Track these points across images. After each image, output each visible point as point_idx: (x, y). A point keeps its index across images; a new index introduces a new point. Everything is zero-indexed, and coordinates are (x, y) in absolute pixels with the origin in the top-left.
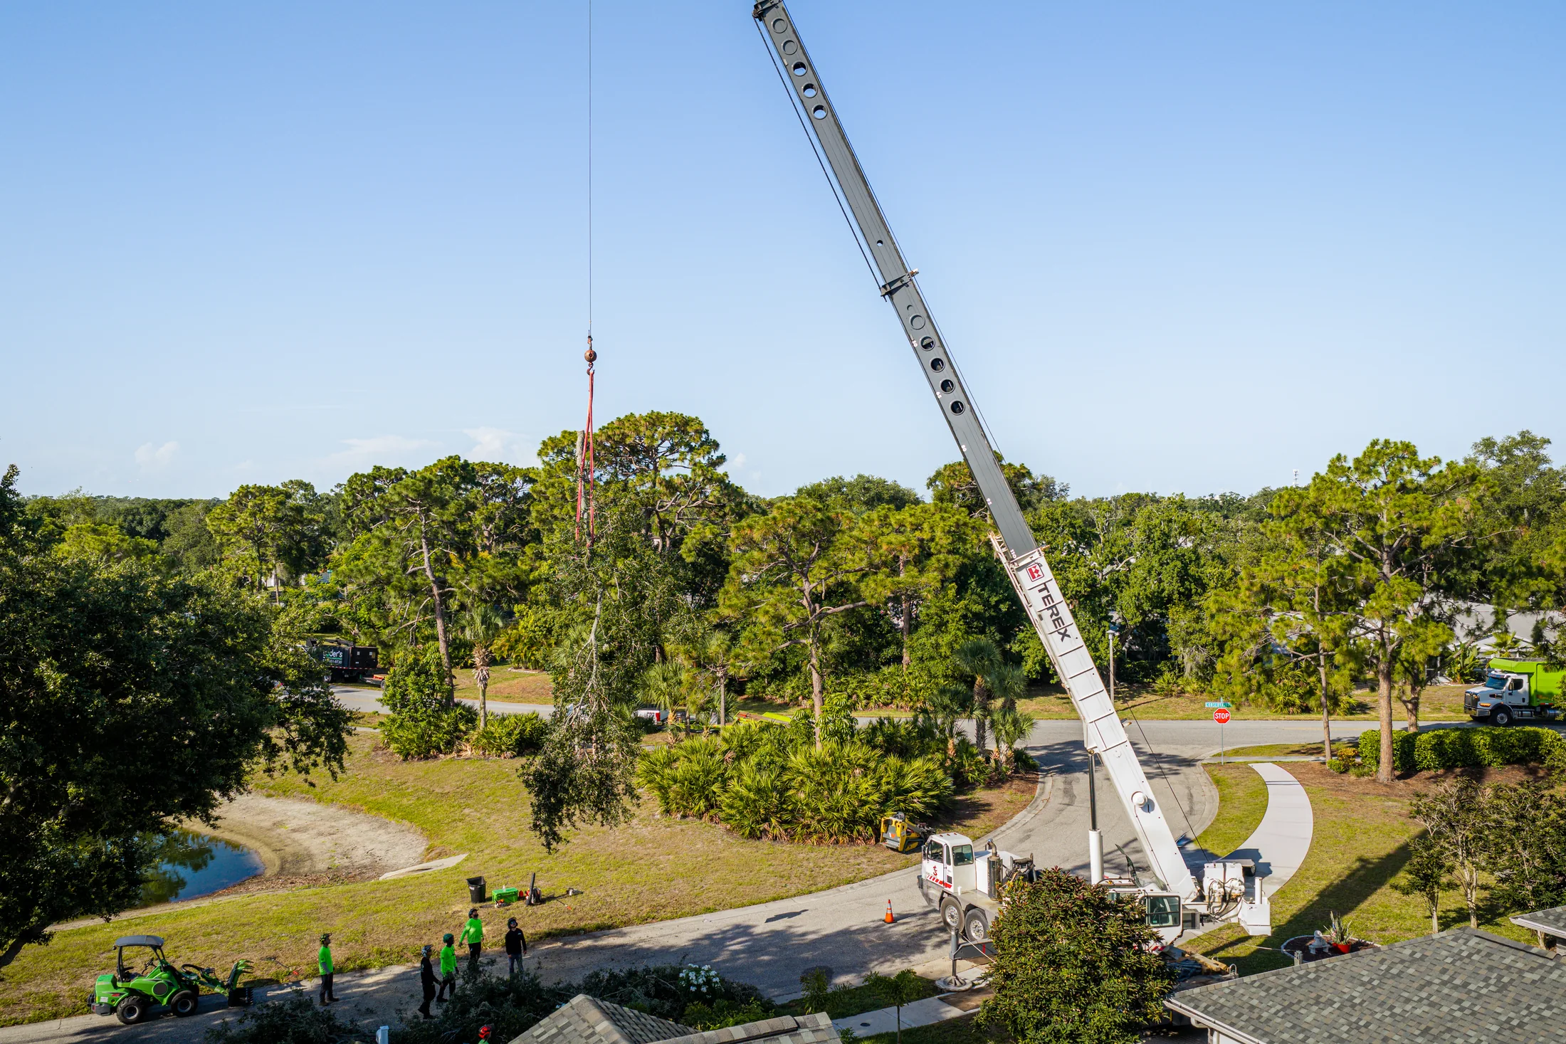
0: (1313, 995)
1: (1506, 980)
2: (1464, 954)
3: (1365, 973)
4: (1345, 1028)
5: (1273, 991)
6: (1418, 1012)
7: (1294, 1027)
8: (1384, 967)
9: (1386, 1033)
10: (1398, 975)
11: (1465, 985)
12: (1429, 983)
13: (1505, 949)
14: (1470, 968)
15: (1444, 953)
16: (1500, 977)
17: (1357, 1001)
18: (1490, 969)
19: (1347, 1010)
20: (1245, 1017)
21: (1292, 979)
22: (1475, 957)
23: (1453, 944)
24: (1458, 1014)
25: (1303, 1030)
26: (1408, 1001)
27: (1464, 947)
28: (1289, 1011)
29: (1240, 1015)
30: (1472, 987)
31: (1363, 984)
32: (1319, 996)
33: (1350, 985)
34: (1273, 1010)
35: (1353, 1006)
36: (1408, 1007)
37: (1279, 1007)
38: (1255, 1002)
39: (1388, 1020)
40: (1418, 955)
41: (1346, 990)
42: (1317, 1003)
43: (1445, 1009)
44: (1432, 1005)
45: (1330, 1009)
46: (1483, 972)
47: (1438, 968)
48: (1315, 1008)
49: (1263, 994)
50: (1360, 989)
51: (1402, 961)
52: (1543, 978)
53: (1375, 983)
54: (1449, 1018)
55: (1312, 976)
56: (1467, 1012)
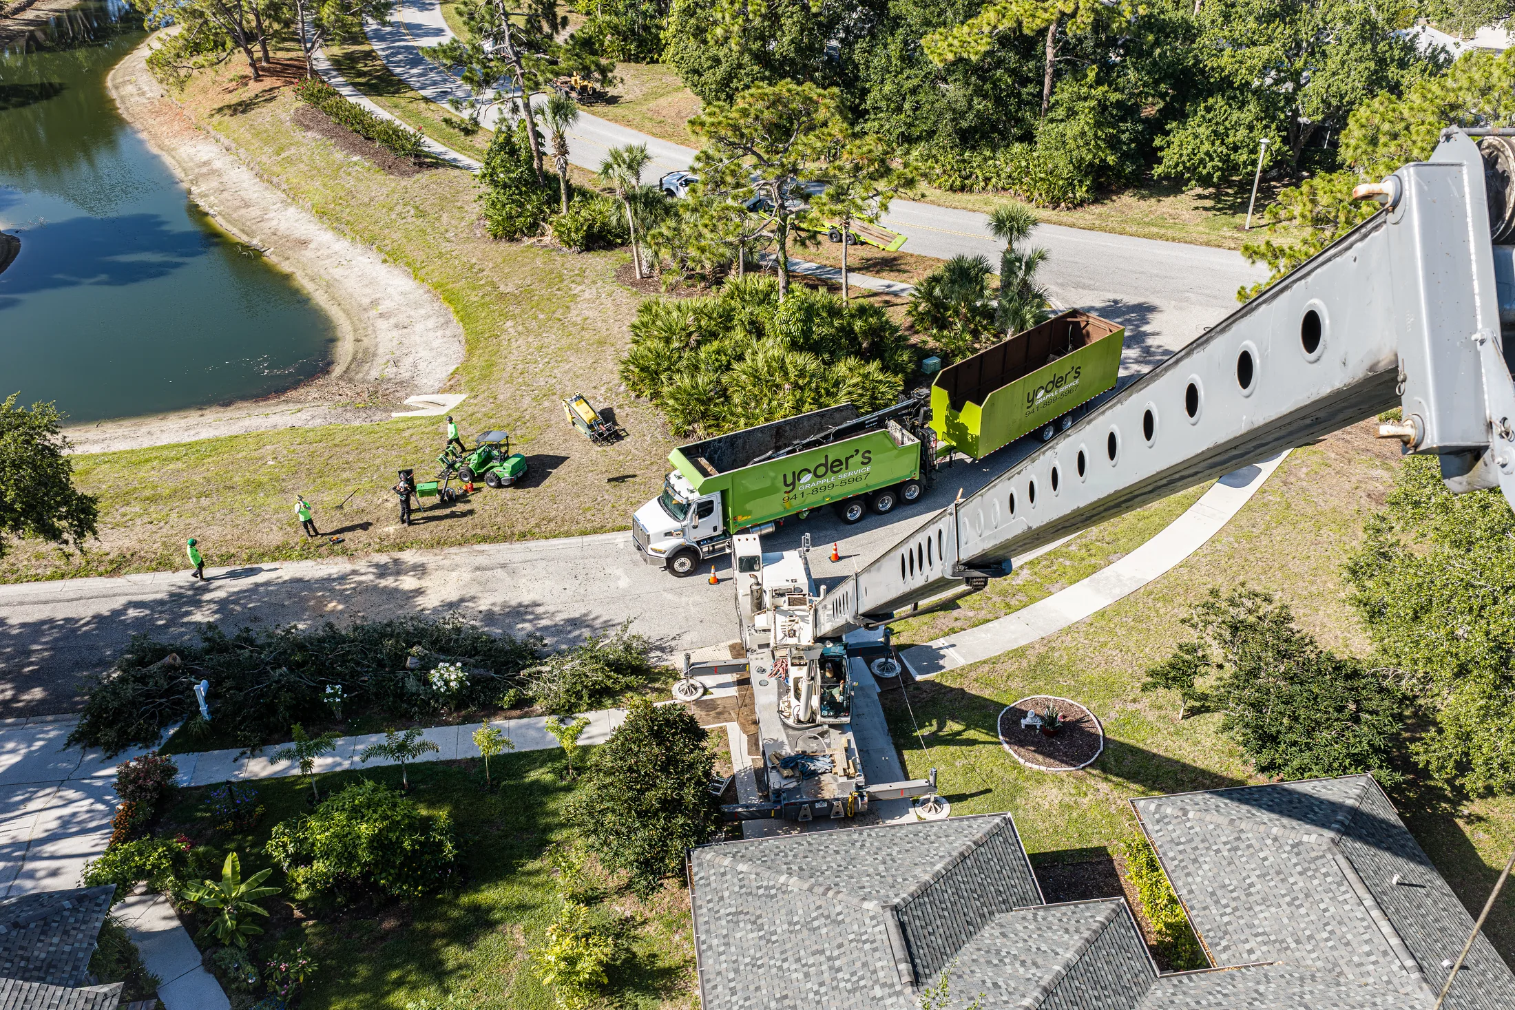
0: (758, 912)
1: (862, 983)
2: (864, 938)
3: (800, 912)
4: (748, 960)
5: (743, 890)
6: (794, 976)
7: (725, 936)
8: (813, 915)
9: (763, 983)
10: (815, 929)
11: (839, 970)
12: (822, 952)
13: (889, 950)
14: (856, 954)
15: (855, 927)
16: (862, 978)
17: (774, 938)
18: (865, 964)
19: (763, 942)
20: (711, 905)
21: (759, 888)
22: (867, 946)
23: (867, 921)
24: (811, 995)
25: (727, 944)
26: (798, 960)
27: (869, 930)
28: (735, 919)
29: (709, 902)
30: (840, 975)
31: (790, 924)
32: (760, 917)
33: (784, 918)
34: (728, 911)
35: (768, 941)
36: (793, 967)
37: (733, 910)
38: (726, 894)
39: (774, 971)
40: (840, 918)
41: (778, 922)
42: (754, 923)
43: (809, 985)
44: (807, 975)
45: (755, 935)
46: (858, 964)
47: (840, 940)
48: (749, 926)
49: (737, 889)
50: (785, 927)
51: (828, 917)
52: (882, 998)
53: (797, 927)
54: (803, 996)
55: (773, 892)
56: (817, 998)
